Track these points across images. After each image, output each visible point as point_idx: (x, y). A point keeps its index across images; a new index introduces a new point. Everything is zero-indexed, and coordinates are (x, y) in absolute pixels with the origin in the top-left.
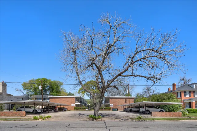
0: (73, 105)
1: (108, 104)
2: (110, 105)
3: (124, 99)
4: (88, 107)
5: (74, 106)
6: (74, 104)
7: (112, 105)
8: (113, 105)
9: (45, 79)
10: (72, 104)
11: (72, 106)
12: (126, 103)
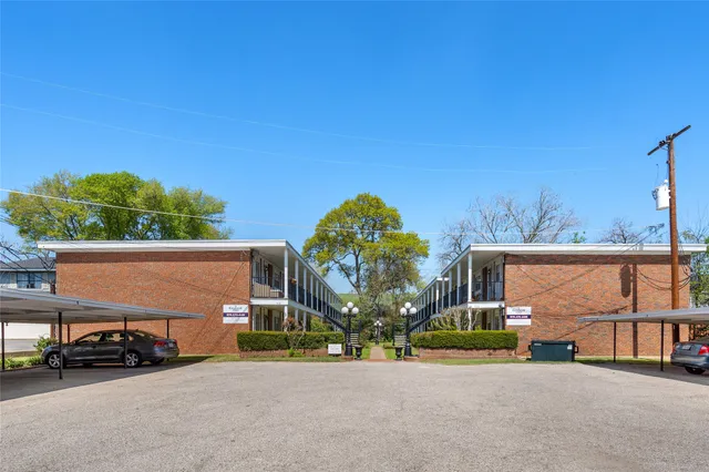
0: (236, 314)
1: (495, 305)
2: (509, 311)
3: (616, 269)
4: (347, 331)
5: (245, 320)
6: (244, 308)
7: (519, 318)
8: (528, 310)
9: (128, 175)
10: (227, 308)
11: (226, 320)
12: (625, 293)
